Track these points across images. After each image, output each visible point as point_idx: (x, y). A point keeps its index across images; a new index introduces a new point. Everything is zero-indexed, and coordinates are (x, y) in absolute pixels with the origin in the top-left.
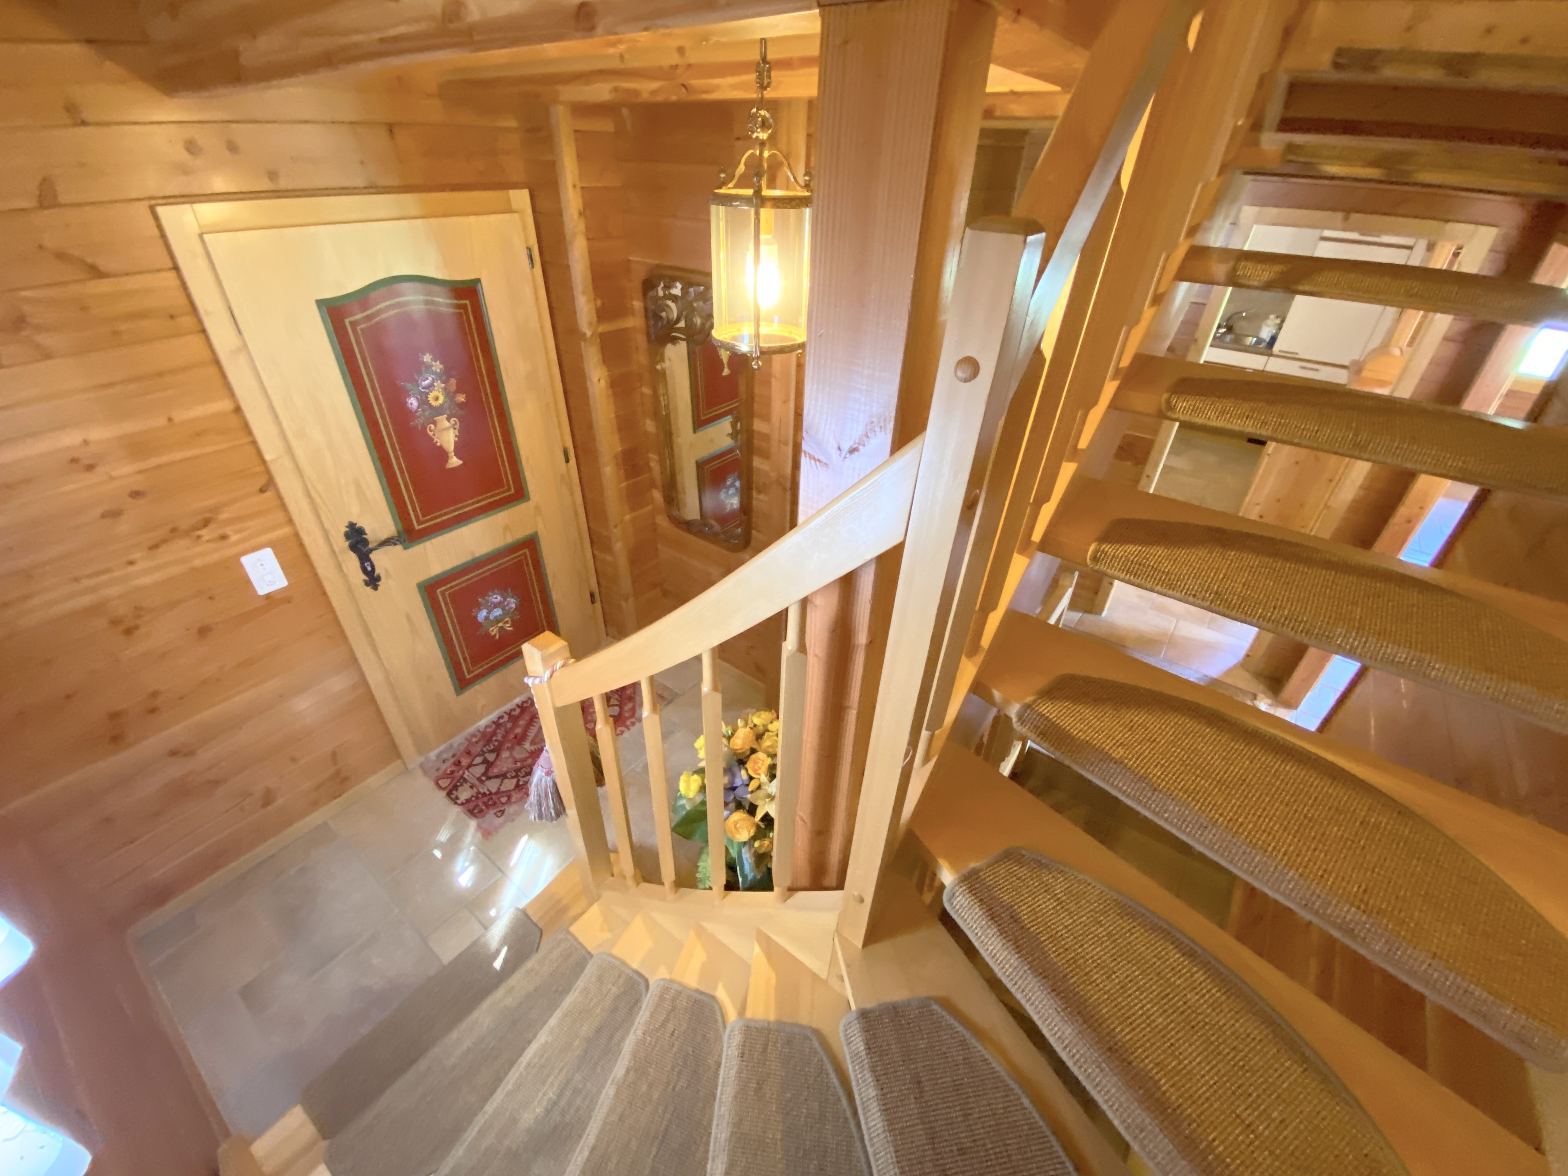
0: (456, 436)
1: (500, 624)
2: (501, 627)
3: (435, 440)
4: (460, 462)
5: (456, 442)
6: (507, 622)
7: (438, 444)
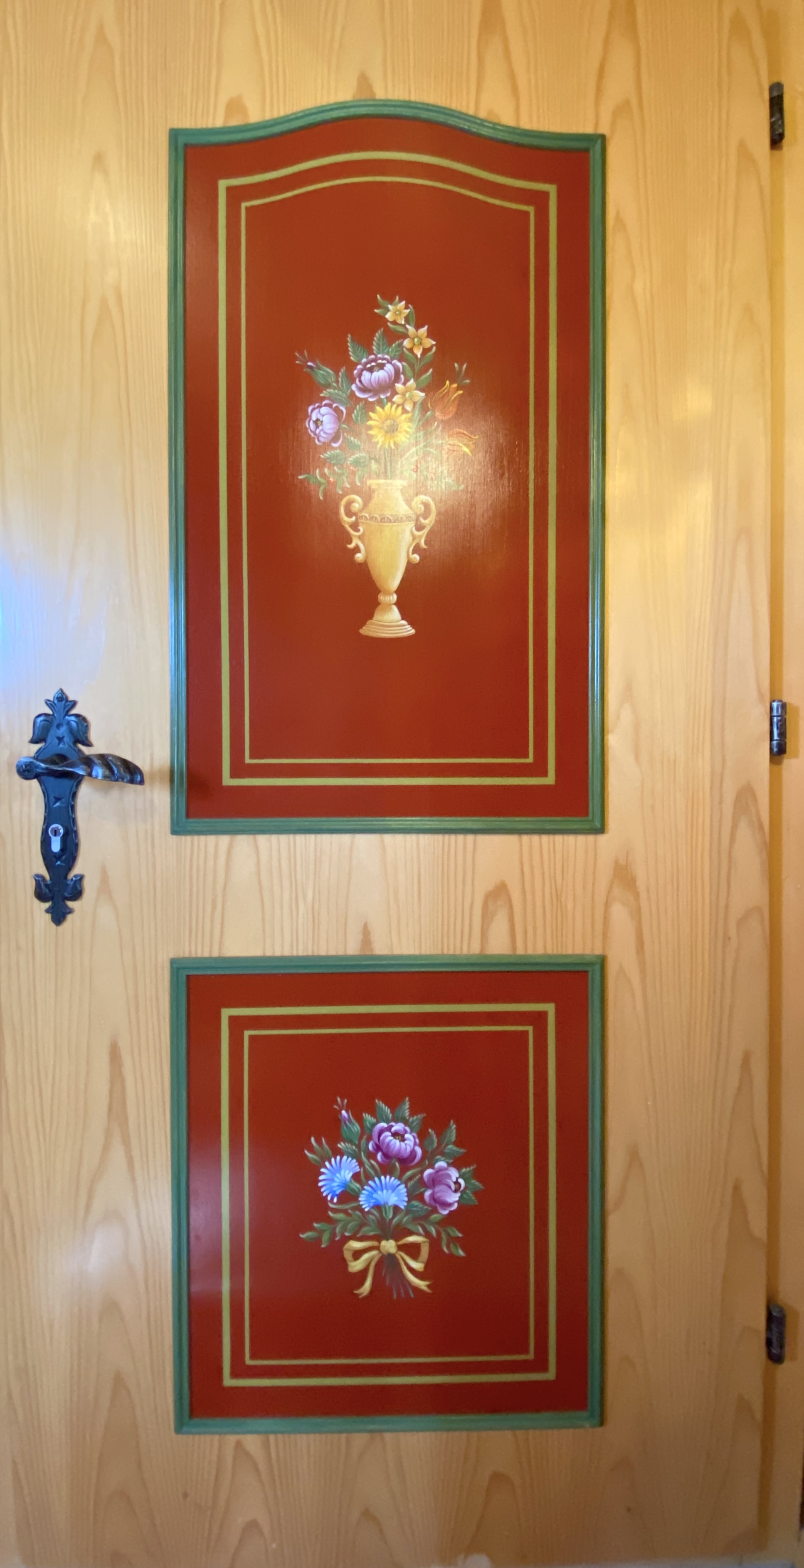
0: (417, 549)
1: (390, 1246)
2: (391, 1257)
3: (355, 542)
4: (408, 630)
5: (410, 567)
6: (413, 1250)
7: (359, 557)
